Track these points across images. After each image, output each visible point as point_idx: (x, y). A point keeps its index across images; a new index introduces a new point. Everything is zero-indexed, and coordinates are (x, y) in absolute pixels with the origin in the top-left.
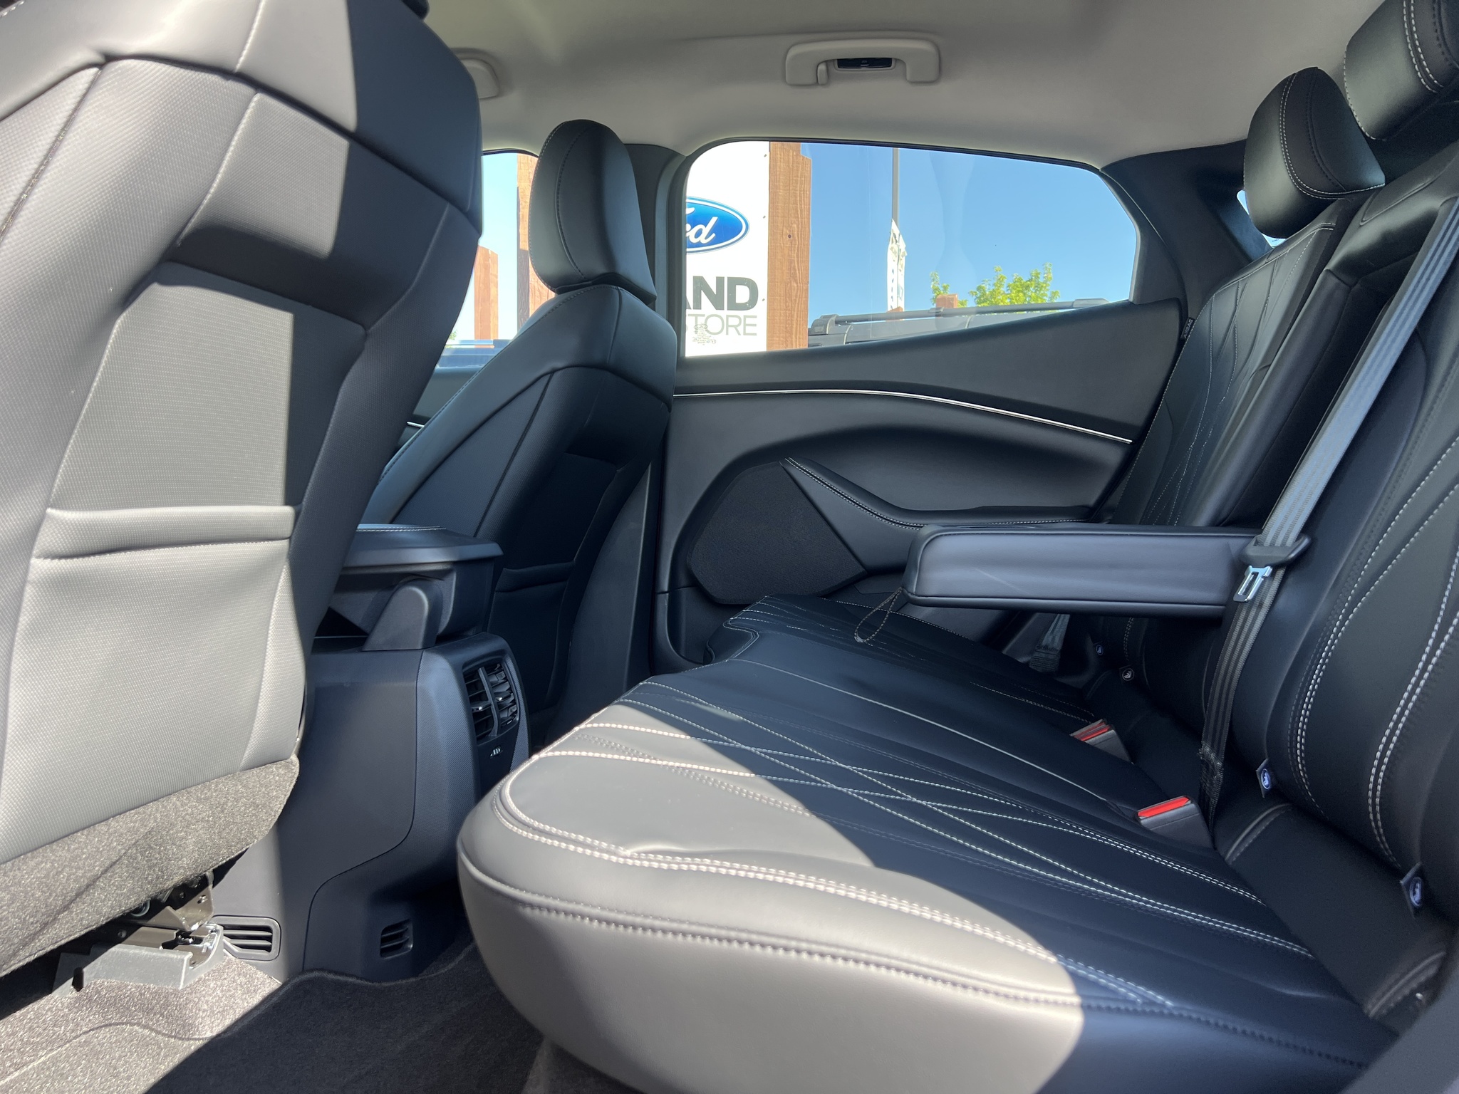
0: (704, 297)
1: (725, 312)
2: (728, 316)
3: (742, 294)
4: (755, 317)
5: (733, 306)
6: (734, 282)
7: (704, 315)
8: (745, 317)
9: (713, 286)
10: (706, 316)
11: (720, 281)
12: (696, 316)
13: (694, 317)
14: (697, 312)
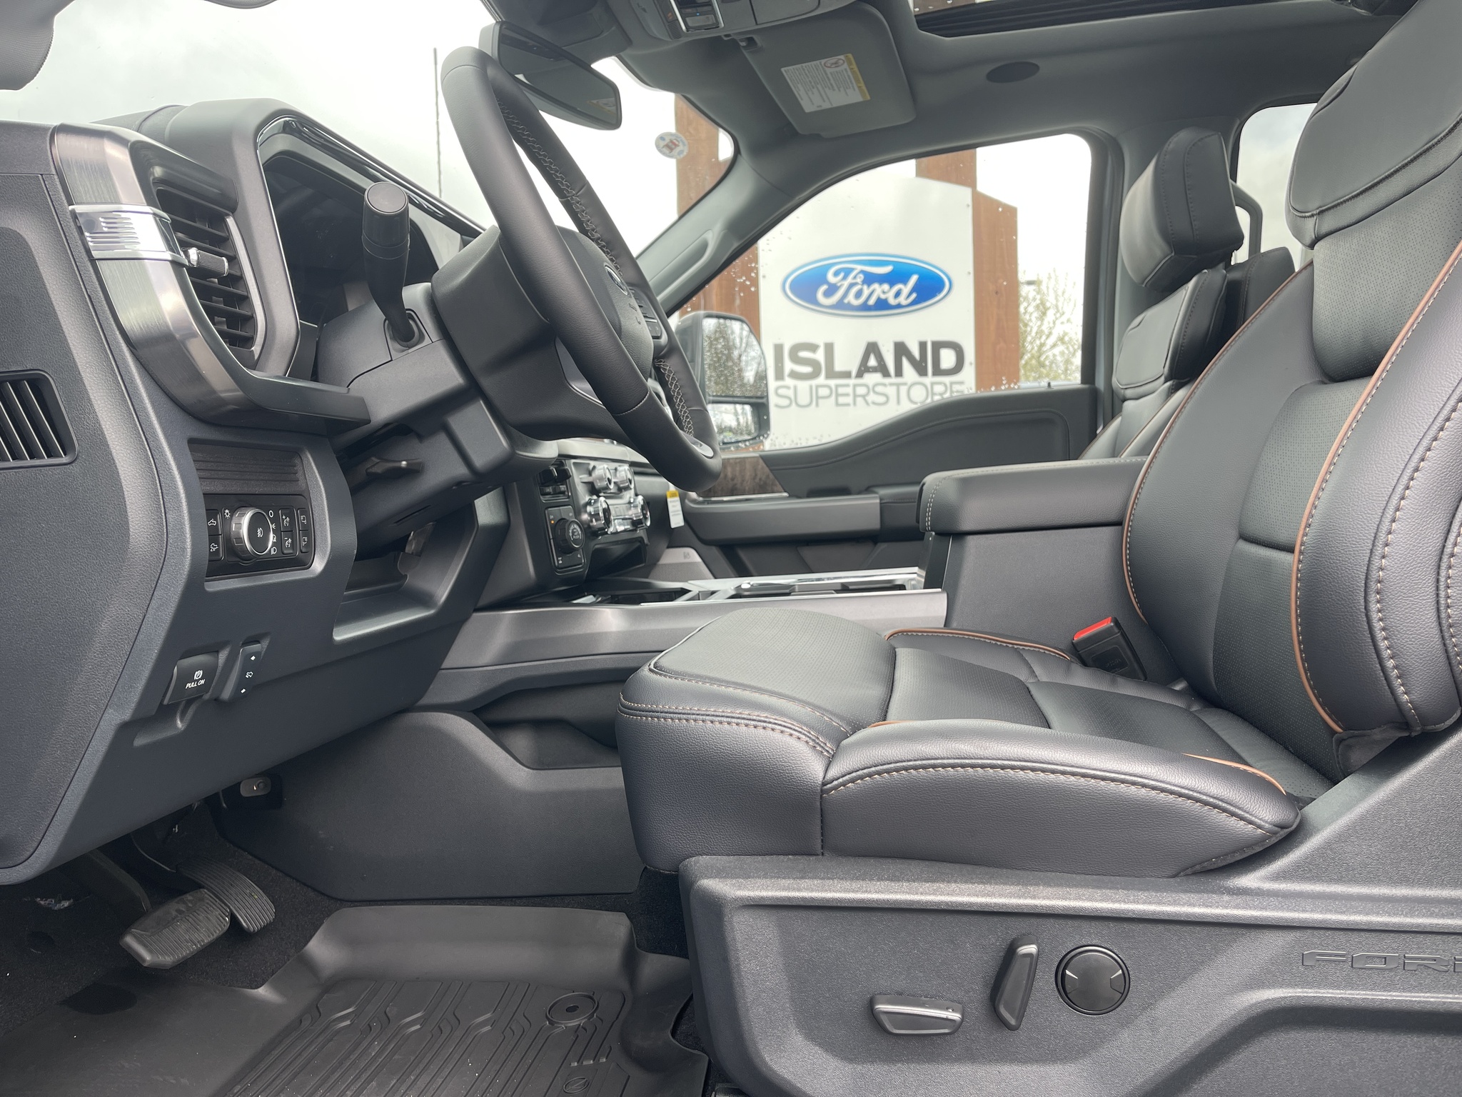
0: (905, 362)
1: (929, 379)
2: (933, 384)
3: (948, 358)
4: (961, 383)
5: (938, 371)
6: (938, 346)
7: (905, 384)
8: (952, 383)
9: (916, 352)
10: (909, 383)
11: (923, 346)
12: (898, 385)
13: (894, 388)
14: (899, 380)
